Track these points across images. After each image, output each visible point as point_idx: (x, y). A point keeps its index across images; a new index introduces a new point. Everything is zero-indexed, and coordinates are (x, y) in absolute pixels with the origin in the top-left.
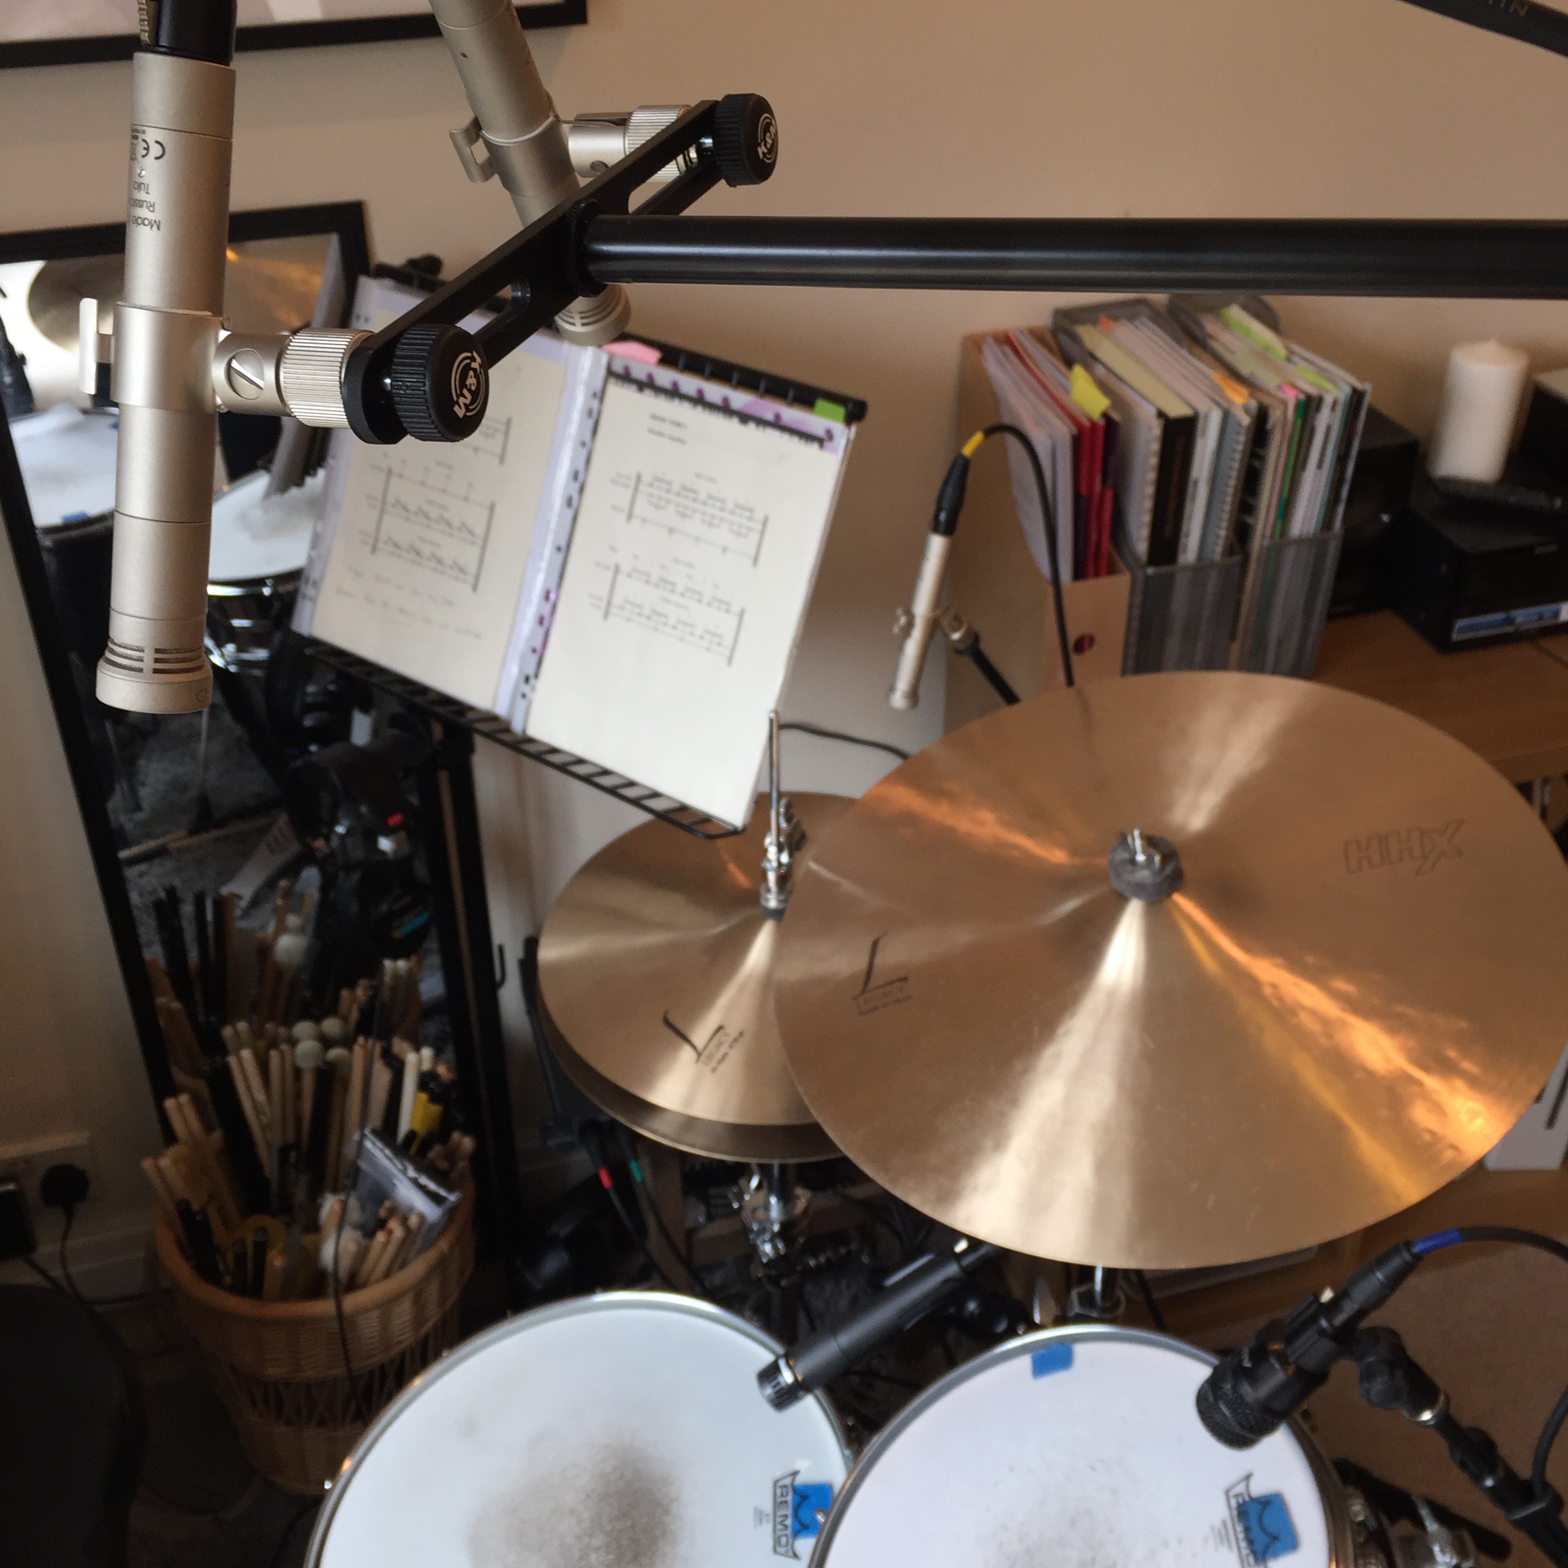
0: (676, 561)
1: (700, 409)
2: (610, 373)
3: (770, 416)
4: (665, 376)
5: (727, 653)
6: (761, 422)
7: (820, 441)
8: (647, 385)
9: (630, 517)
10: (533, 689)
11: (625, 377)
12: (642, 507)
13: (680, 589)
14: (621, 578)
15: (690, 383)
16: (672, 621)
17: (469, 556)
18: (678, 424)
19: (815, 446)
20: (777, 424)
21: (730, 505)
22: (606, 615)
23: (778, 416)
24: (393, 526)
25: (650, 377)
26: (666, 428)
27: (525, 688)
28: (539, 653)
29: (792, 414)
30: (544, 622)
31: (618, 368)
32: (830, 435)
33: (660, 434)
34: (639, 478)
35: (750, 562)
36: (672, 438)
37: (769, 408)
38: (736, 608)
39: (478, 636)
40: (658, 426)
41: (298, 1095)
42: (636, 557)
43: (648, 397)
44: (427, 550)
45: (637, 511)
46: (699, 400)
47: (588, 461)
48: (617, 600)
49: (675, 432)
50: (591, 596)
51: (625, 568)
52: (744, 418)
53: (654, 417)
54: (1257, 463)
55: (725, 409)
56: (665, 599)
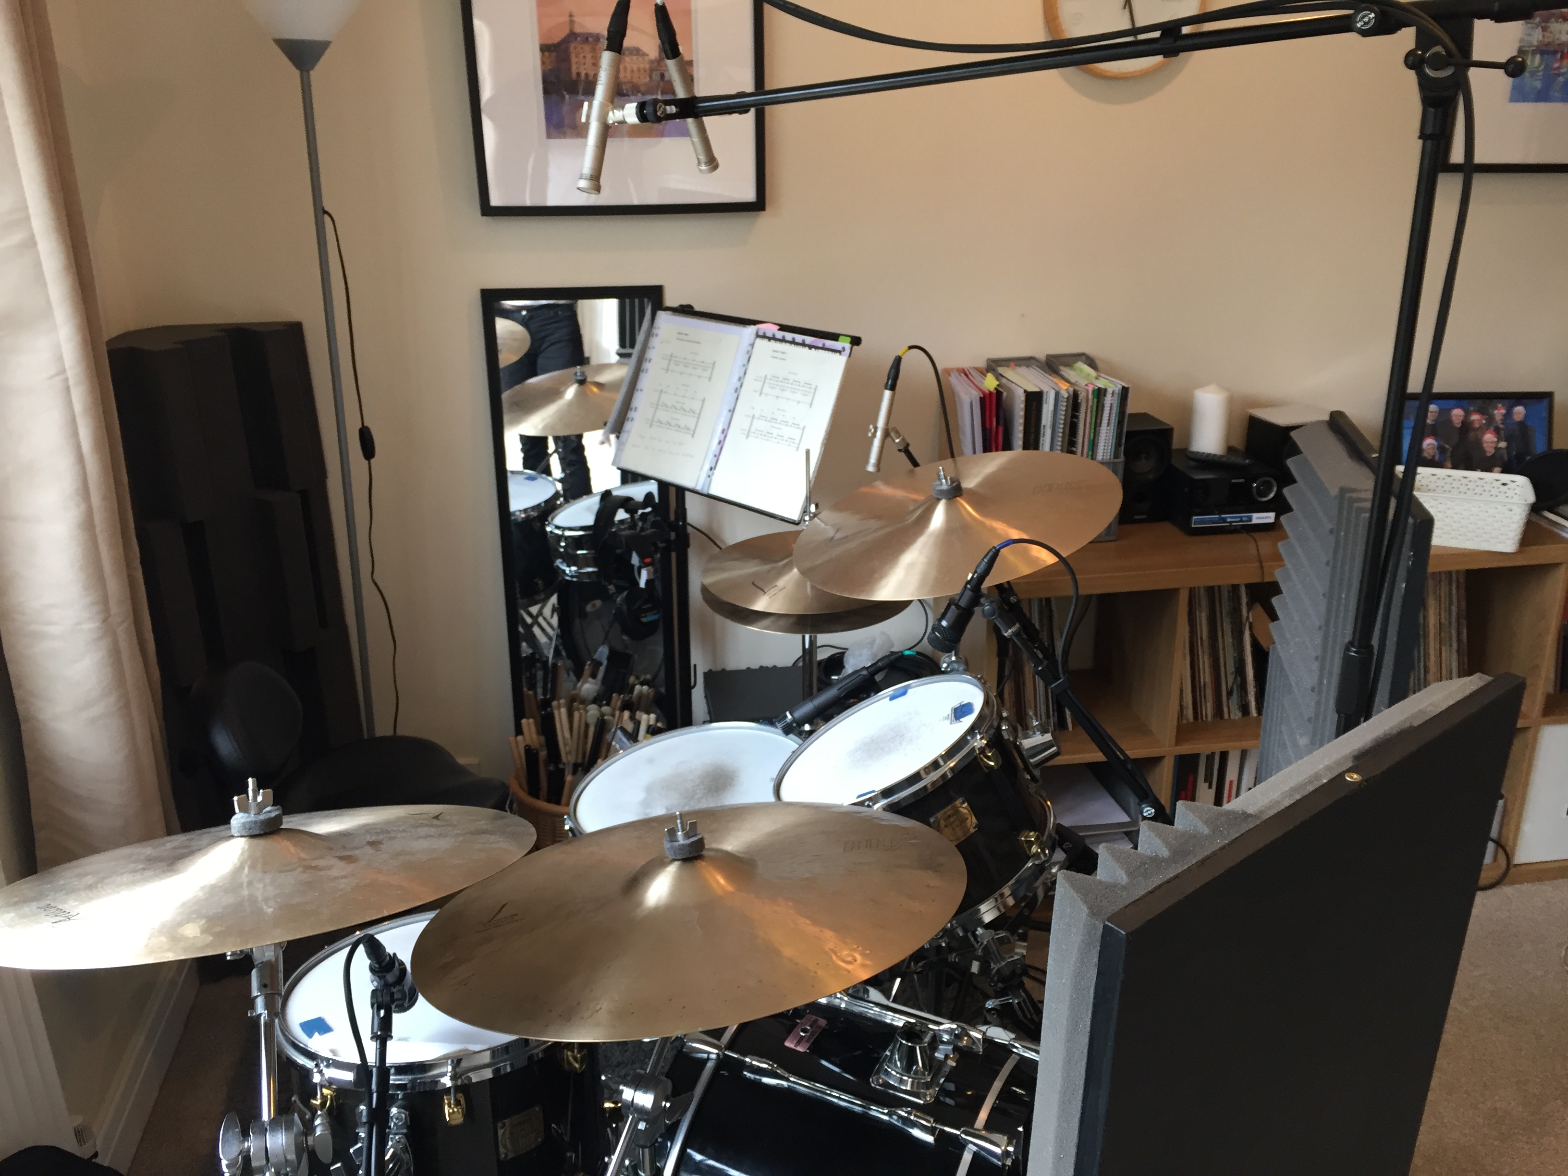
0: (779, 410)
1: (793, 345)
2: (758, 336)
3: (821, 345)
4: (780, 334)
5: (797, 446)
6: (817, 348)
7: (840, 352)
8: (773, 338)
9: (761, 393)
10: (713, 474)
11: (764, 337)
12: (766, 389)
13: (779, 421)
14: (755, 421)
15: (789, 336)
16: (775, 436)
17: (690, 422)
18: (783, 353)
19: (838, 354)
20: (824, 348)
21: (802, 384)
22: (748, 436)
23: (824, 344)
24: (662, 415)
25: (774, 335)
26: (779, 355)
27: (710, 473)
28: (717, 457)
29: (829, 343)
30: (721, 443)
31: (761, 333)
32: (844, 349)
33: (776, 358)
34: (765, 377)
35: (809, 406)
36: (781, 359)
37: (820, 342)
38: (801, 427)
39: (692, 456)
40: (775, 354)
41: (586, 736)
42: (762, 410)
43: (772, 342)
44: (673, 422)
45: (764, 391)
46: (793, 342)
47: (745, 373)
48: (752, 430)
49: (782, 356)
50: (742, 429)
51: (757, 416)
52: (810, 347)
53: (774, 351)
54: (1075, 420)
55: (803, 344)
56: (773, 427)
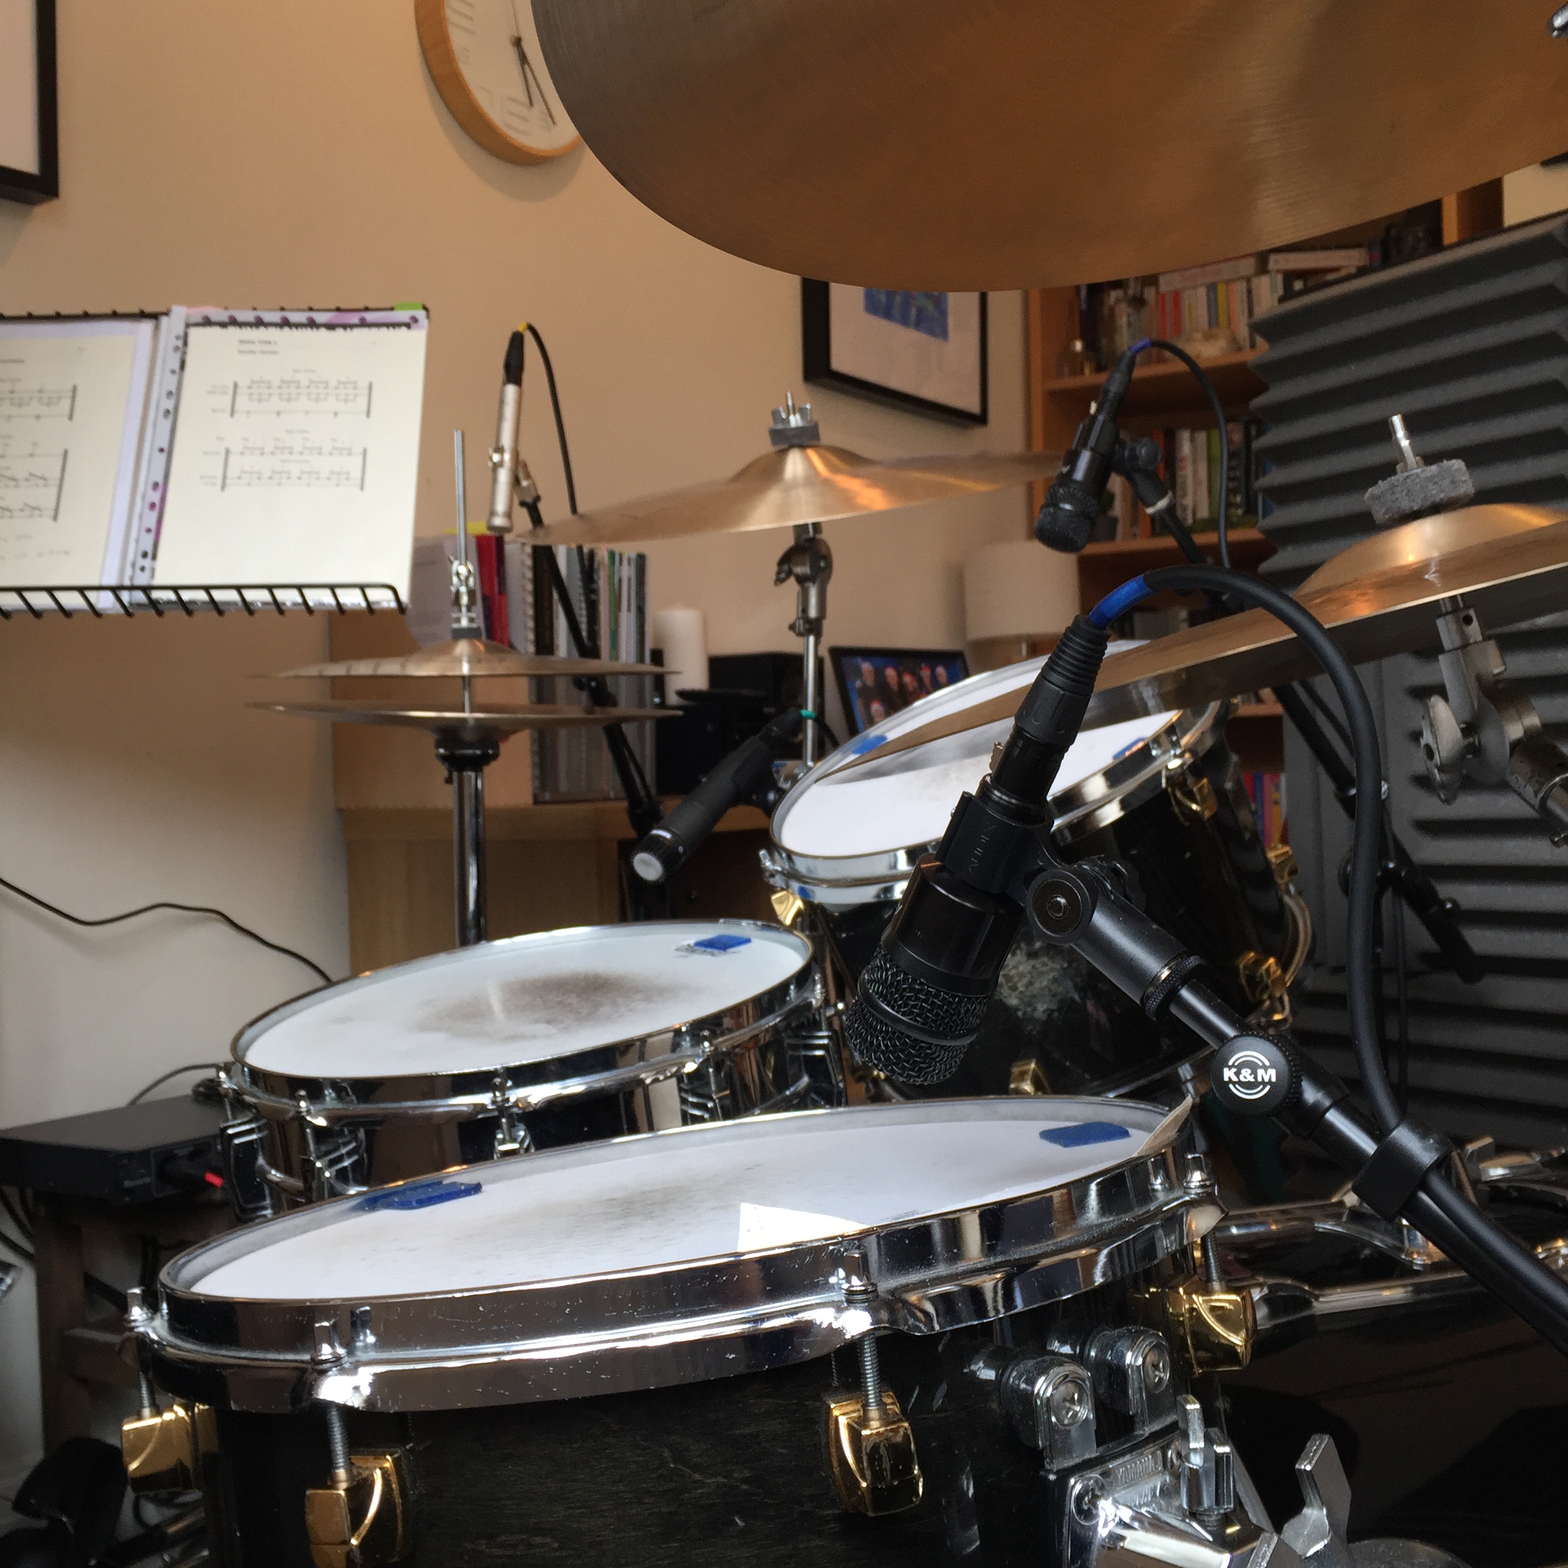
0: (289, 432)
1: (286, 329)
2: (188, 327)
3: (355, 322)
4: (247, 315)
5: (357, 482)
6: (348, 326)
7: (404, 325)
8: (229, 323)
9: (232, 413)
11: (209, 323)
12: (245, 404)
13: (297, 450)
14: (234, 457)
15: (272, 315)
16: (295, 474)
17: (42, 496)
18: (269, 342)
19: (404, 329)
20: (364, 325)
21: (333, 384)
22: (223, 487)
23: (363, 320)
25: (231, 319)
26: (257, 347)
27: (140, 562)
28: (155, 532)
29: (375, 315)
30: (155, 507)
31: (195, 322)
32: (413, 319)
33: (253, 352)
34: (236, 385)
35: (364, 416)
36: (263, 352)
37: (352, 316)
38: (357, 450)
39: (66, 553)
40: (246, 347)
42: (246, 439)
43: (232, 331)
45: (238, 406)
46: (285, 324)
47: (180, 383)
48: (232, 472)
49: (266, 348)
50: (202, 477)
51: (235, 449)
52: (332, 327)
53: (241, 342)
55: (314, 323)
56: (284, 461)
